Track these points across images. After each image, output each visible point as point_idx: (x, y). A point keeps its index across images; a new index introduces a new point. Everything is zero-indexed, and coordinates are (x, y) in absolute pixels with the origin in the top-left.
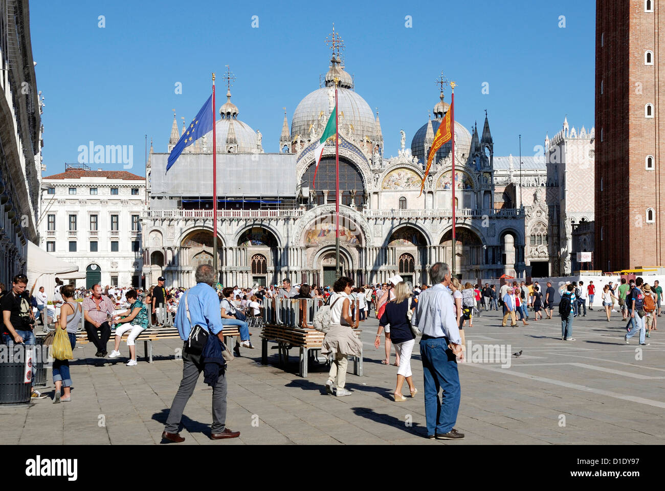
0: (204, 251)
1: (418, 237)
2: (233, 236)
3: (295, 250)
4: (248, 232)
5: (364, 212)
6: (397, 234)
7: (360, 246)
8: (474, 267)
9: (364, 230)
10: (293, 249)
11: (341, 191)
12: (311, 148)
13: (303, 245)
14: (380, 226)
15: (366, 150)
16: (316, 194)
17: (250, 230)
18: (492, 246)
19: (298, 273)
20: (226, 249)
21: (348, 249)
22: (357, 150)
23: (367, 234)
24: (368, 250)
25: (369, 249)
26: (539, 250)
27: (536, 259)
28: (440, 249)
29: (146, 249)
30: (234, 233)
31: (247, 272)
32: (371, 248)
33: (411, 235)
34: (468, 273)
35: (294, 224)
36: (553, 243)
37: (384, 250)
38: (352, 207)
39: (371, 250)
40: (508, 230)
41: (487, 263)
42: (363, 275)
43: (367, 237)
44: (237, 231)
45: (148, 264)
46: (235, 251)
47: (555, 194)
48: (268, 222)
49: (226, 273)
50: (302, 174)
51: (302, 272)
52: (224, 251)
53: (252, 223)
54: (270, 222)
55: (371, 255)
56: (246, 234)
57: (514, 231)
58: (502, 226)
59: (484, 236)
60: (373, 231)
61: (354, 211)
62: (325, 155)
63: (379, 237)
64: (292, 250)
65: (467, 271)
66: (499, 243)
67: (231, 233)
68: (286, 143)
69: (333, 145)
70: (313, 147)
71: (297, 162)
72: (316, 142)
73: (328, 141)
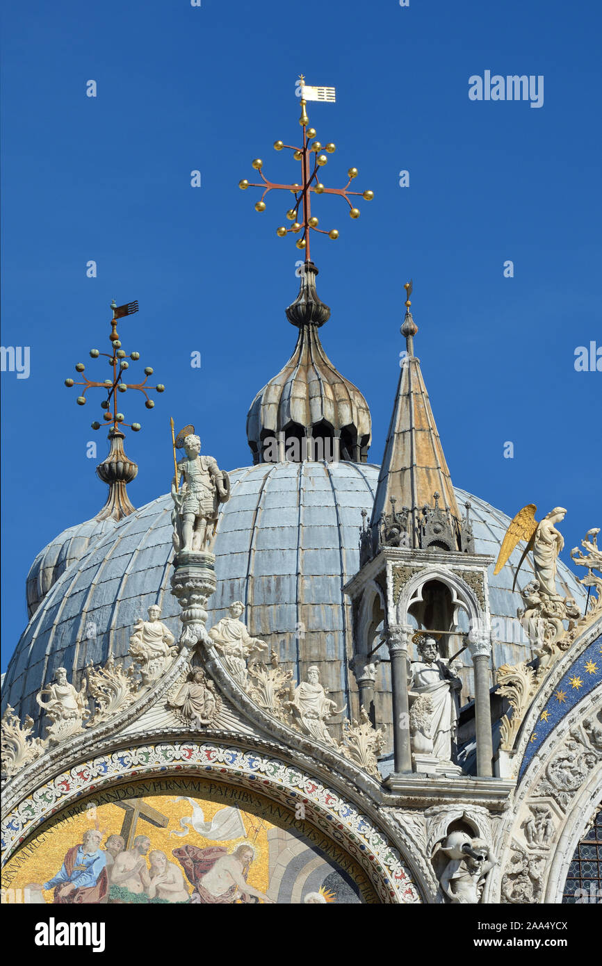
71: (542, 729)
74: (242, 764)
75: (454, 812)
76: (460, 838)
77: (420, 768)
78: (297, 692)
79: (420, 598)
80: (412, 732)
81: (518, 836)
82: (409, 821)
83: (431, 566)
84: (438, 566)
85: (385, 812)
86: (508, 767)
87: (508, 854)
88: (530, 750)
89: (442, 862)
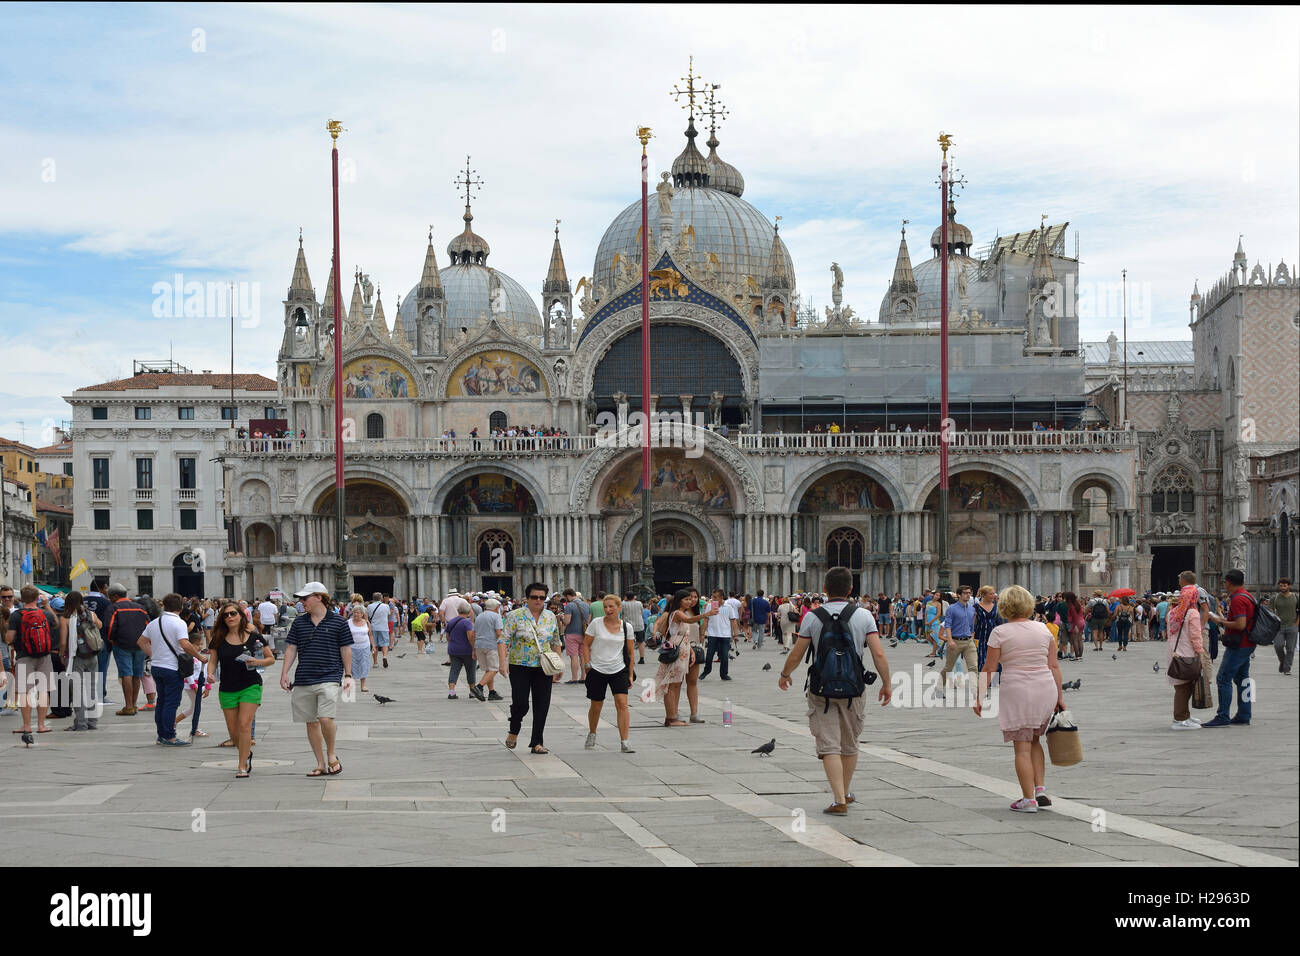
0: (369, 524)
1: (873, 493)
2: (432, 494)
3: (576, 522)
4: (469, 485)
5: (740, 440)
6: (822, 488)
7: (732, 512)
8: (1008, 557)
10: (572, 519)
11: (686, 398)
13: (595, 510)
14: (780, 470)
15: (743, 308)
17: (475, 479)
18: (1052, 513)
19: (583, 568)
20: (415, 520)
21: (703, 519)
22: (726, 307)
23: (747, 488)
24: (750, 521)
25: (753, 519)
26: (1173, 524)
27: (1165, 541)
28: (926, 519)
29: (234, 520)
30: (433, 485)
31: (467, 567)
32: (757, 517)
33: (856, 489)
34: (994, 570)
36: (1205, 508)
37: (788, 522)
38: (711, 430)
39: (757, 522)
40: (1093, 477)
41: (1039, 547)
42: (739, 574)
43: (749, 495)
44: (440, 481)
45: (240, 549)
46: (435, 525)
47: (1211, 406)
48: (514, 462)
49: (416, 569)
50: (596, 362)
51: (592, 567)
52: (411, 524)
53: (476, 464)
55: (757, 531)
56: (466, 487)
57: (1106, 480)
58: (1080, 468)
59: (1034, 490)
60: (760, 481)
61: (715, 437)
62: (650, 320)
63: (776, 492)
64: (569, 522)
65: (992, 566)
66: (1071, 504)
67: (427, 486)
68: (557, 296)
69: (669, 299)
70: (622, 303)
71: (584, 335)
72: (629, 293)
73: (657, 289)
74: (507, 348)
75: (558, 358)
76: (560, 364)
77: (551, 347)
79: (552, 304)
80: (549, 338)
81: (578, 362)
82: (547, 360)
83: (554, 296)
86: (573, 347)
87: (575, 367)
88: (581, 340)
89: (555, 369)
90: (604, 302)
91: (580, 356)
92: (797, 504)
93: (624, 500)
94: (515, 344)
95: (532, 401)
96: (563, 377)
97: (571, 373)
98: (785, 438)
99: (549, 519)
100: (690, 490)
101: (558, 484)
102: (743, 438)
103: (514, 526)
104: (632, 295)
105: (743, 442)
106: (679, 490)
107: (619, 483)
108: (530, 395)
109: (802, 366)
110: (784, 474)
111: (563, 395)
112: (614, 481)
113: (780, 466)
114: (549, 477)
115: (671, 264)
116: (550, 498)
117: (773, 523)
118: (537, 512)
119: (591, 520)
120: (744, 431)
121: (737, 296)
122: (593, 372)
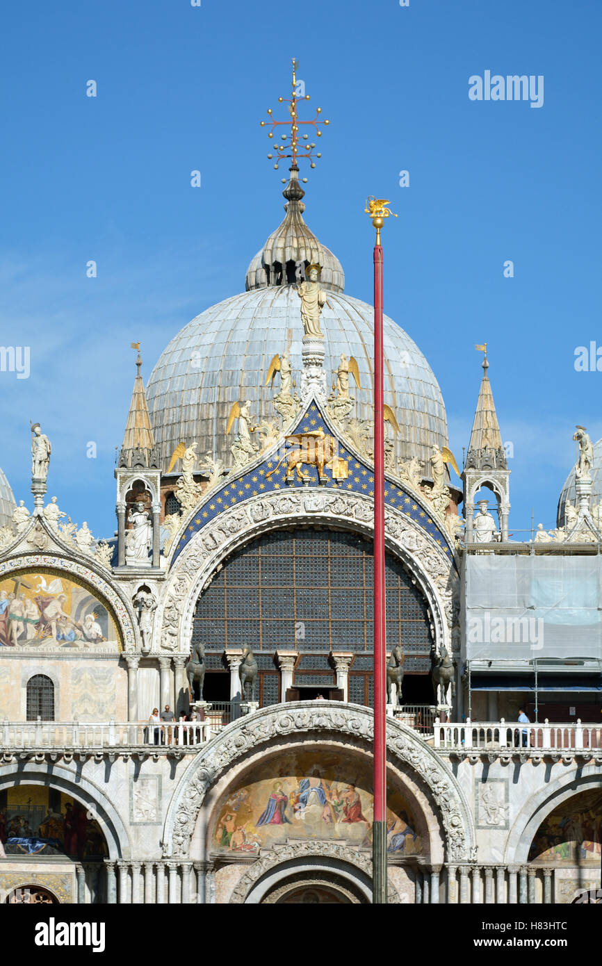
3: (173, 874)
5: (437, 733)
7: (422, 862)
9: (440, 801)
11: (342, 657)
12: (234, 493)
13: (196, 853)
14: (500, 787)
15: (435, 502)
16: (254, 666)
22: (408, 500)
23: (448, 818)
24: (452, 877)
25: (458, 874)
32: (465, 871)
35: (172, 777)
37: (513, 879)
38: (390, 715)
39: (465, 878)
43: (448, 828)
48: (73, 766)
54: (80, 765)
60: (471, 804)
61: (397, 728)
62: (287, 520)
63: (495, 827)
64: (161, 873)
68: (139, 477)
69: (320, 483)
70: (241, 486)
71: (182, 544)
72: (253, 471)
73: (299, 466)
74: (58, 563)
75: (140, 583)
76: (143, 594)
77: (128, 564)
78: (77, 533)
79: (131, 489)
80: (126, 547)
81: (172, 590)
82: (123, 586)
83: (135, 474)
84: (139, 474)
85: (113, 582)
86: (164, 562)
87: (167, 598)
88: (177, 553)
89: (136, 604)
90: (215, 484)
91: (175, 580)
92: (526, 848)
93: (244, 836)
94: (71, 557)
95: (97, 657)
96: (146, 616)
97: (160, 611)
98: (509, 731)
99: (130, 866)
100: (350, 821)
101: (145, 805)
102: (442, 731)
103: (64, 879)
104: (259, 476)
105: (442, 737)
106: (332, 818)
107: (238, 807)
108: (93, 648)
109: (533, 603)
110: (507, 794)
111: (147, 649)
112: (230, 803)
113: (502, 780)
114: (131, 793)
115: (323, 423)
116: (131, 830)
117: (490, 881)
118: (108, 857)
119: (196, 871)
120: (441, 715)
121: (424, 483)
122: (193, 609)
